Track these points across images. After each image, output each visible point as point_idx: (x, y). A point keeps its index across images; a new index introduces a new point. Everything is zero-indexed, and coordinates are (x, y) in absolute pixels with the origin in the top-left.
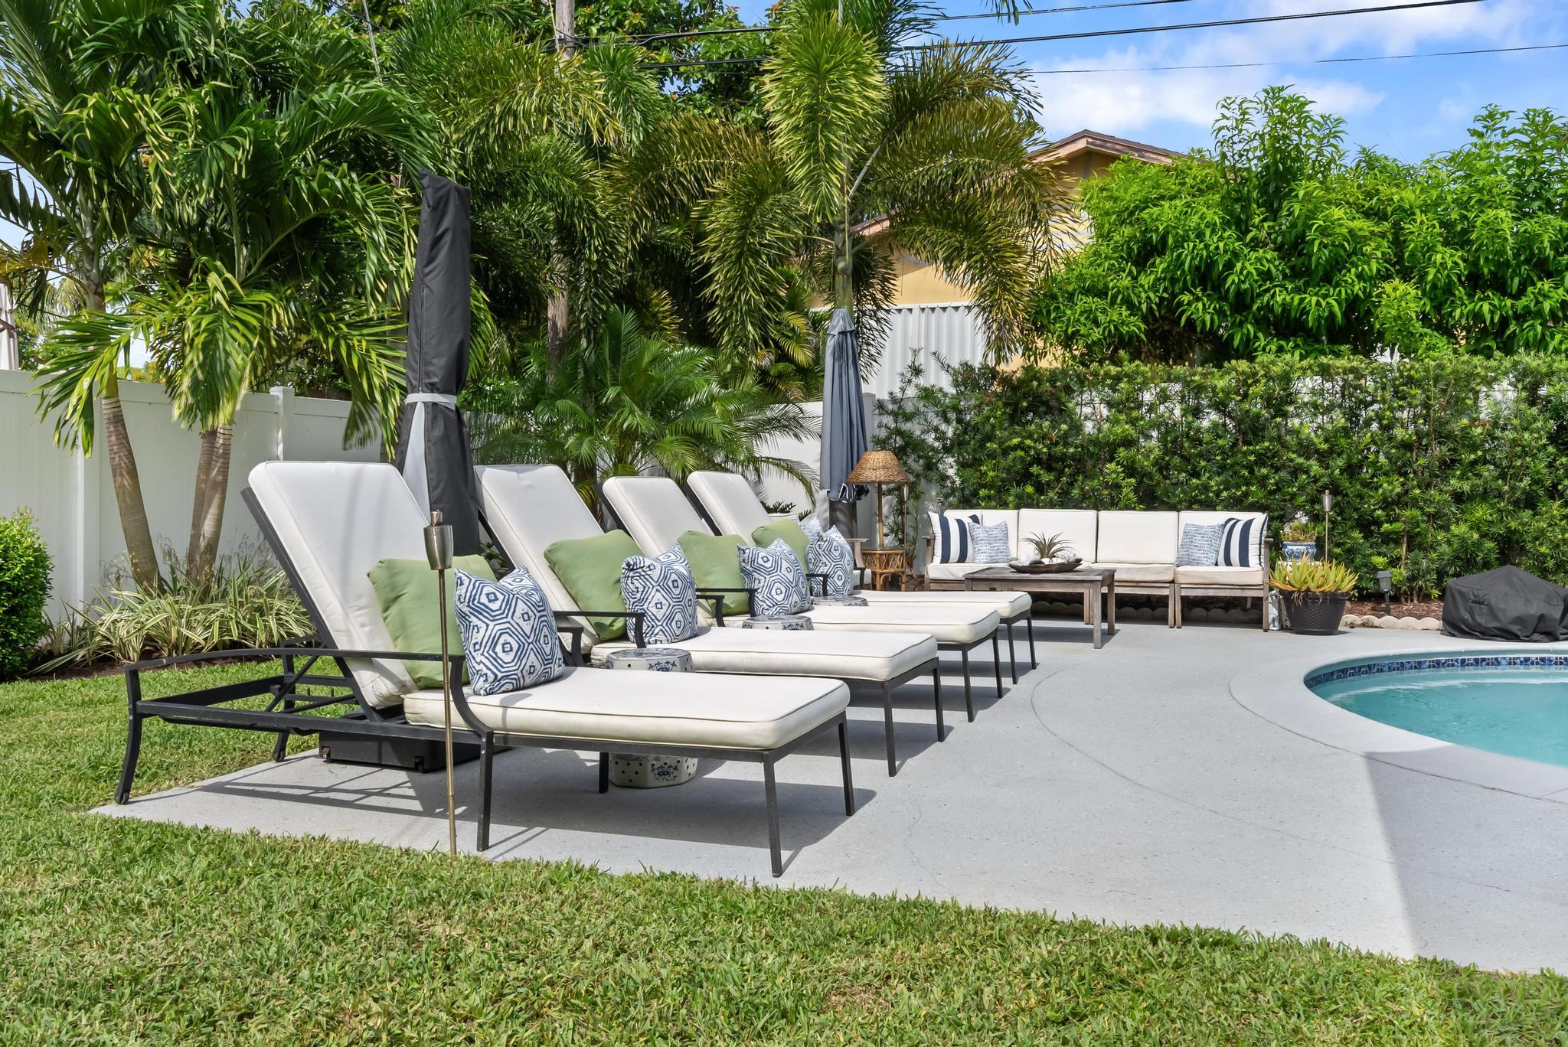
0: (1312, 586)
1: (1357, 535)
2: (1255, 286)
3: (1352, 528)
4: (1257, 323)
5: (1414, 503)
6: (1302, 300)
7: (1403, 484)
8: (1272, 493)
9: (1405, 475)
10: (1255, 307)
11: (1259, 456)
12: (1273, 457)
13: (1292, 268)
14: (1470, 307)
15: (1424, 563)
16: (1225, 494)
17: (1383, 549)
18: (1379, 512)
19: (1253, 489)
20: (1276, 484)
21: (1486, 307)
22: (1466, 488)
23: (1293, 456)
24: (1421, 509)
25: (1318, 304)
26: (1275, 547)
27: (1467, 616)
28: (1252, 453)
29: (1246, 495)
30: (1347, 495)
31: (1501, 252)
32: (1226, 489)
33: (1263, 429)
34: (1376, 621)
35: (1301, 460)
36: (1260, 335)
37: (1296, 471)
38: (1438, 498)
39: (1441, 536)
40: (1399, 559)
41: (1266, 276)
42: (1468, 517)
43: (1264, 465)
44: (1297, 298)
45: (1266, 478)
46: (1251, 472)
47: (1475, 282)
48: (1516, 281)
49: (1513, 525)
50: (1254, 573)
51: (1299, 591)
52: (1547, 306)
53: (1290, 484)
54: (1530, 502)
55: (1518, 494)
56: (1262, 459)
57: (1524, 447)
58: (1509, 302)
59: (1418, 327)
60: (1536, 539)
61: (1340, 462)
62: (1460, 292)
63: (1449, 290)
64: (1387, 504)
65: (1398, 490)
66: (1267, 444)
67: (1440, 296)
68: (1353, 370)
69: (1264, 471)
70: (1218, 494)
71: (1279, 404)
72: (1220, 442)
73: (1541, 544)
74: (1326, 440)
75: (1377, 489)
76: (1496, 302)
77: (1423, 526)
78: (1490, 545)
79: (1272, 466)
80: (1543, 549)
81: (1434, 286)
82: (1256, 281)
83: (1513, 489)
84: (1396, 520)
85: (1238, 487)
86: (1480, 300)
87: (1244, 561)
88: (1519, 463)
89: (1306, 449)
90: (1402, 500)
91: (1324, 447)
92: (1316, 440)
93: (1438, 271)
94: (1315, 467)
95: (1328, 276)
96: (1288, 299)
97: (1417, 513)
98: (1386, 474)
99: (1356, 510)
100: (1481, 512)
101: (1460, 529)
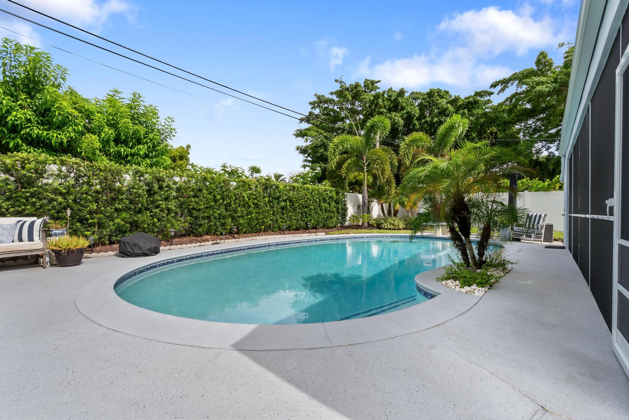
0: (72, 247)
1: (78, 224)
2: (23, 124)
3: (76, 222)
4: (22, 138)
5: (101, 212)
6: (47, 134)
7: (97, 206)
8: (37, 209)
9: (98, 202)
10: (22, 133)
11: (31, 193)
12: (39, 194)
13: (42, 121)
14: (116, 149)
15: (105, 233)
16: (12, 209)
17: (89, 229)
18: (88, 216)
19: (29, 207)
20: (40, 205)
21: (122, 150)
22: (120, 207)
23: (49, 194)
24: (104, 214)
25: (57, 137)
26: (47, 232)
27: (130, 250)
28: (27, 192)
29: (24, 210)
30: (74, 210)
31: (128, 133)
32: (12, 207)
33: (33, 182)
34: (90, 255)
35: (53, 196)
36: (24, 144)
37: (51, 201)
38: (110, 210)
39: (111, 223)
40: (94, 232)
41: (29, 121)
42: (120, 217)
43: (33, 197)
44: (45, 133)
45: (34, 203)
46: (27, 200)
47: (117, 141)
48: (131, 143)
49: (136, 219)
50: (37, 244)
51: (65, 250)
52: (142, 153)
53: (47, 205)
54: (140, 212)
55: (137, 209)
56: (33, 195)
57: (139, 195)
58: (129, 150)
59: (98, 152)
60: (143, 223)
61: (72, 197)
62: (112, 144)
63: (108, 142)
64: (90, 213)
65: (95, 208)
66: (35, 189)
67: (105, 143)
68: (76, 163)
69: (34, 200)
70: (7, 210)
71: (40, 173)
72: (9, 187)
73: (144, 224)
74: (65, 189)
75: (87, 207)
76: (125, 149)
77: (104, 220)
78: (128, 225)
79: (38, 198)
80: (145, 226)
81: (103, 140)
82: (24, 122)
83: (135, 208)
84: (94, 219)
85: (19, 206)
86: (120, 147)
87: (31, 239)
88: (137, 199)
89: (56, 191)
90: (97, 212)
91: (64, 191)
92: (61, 189)
93: (105, 135)
94: (60, 199)
95: (60, 126)
96: (40, 132)
97: (102, 216)
98: (90, 202)
99: (78, 215)
100: (124, 215)
101: (118, 221)
